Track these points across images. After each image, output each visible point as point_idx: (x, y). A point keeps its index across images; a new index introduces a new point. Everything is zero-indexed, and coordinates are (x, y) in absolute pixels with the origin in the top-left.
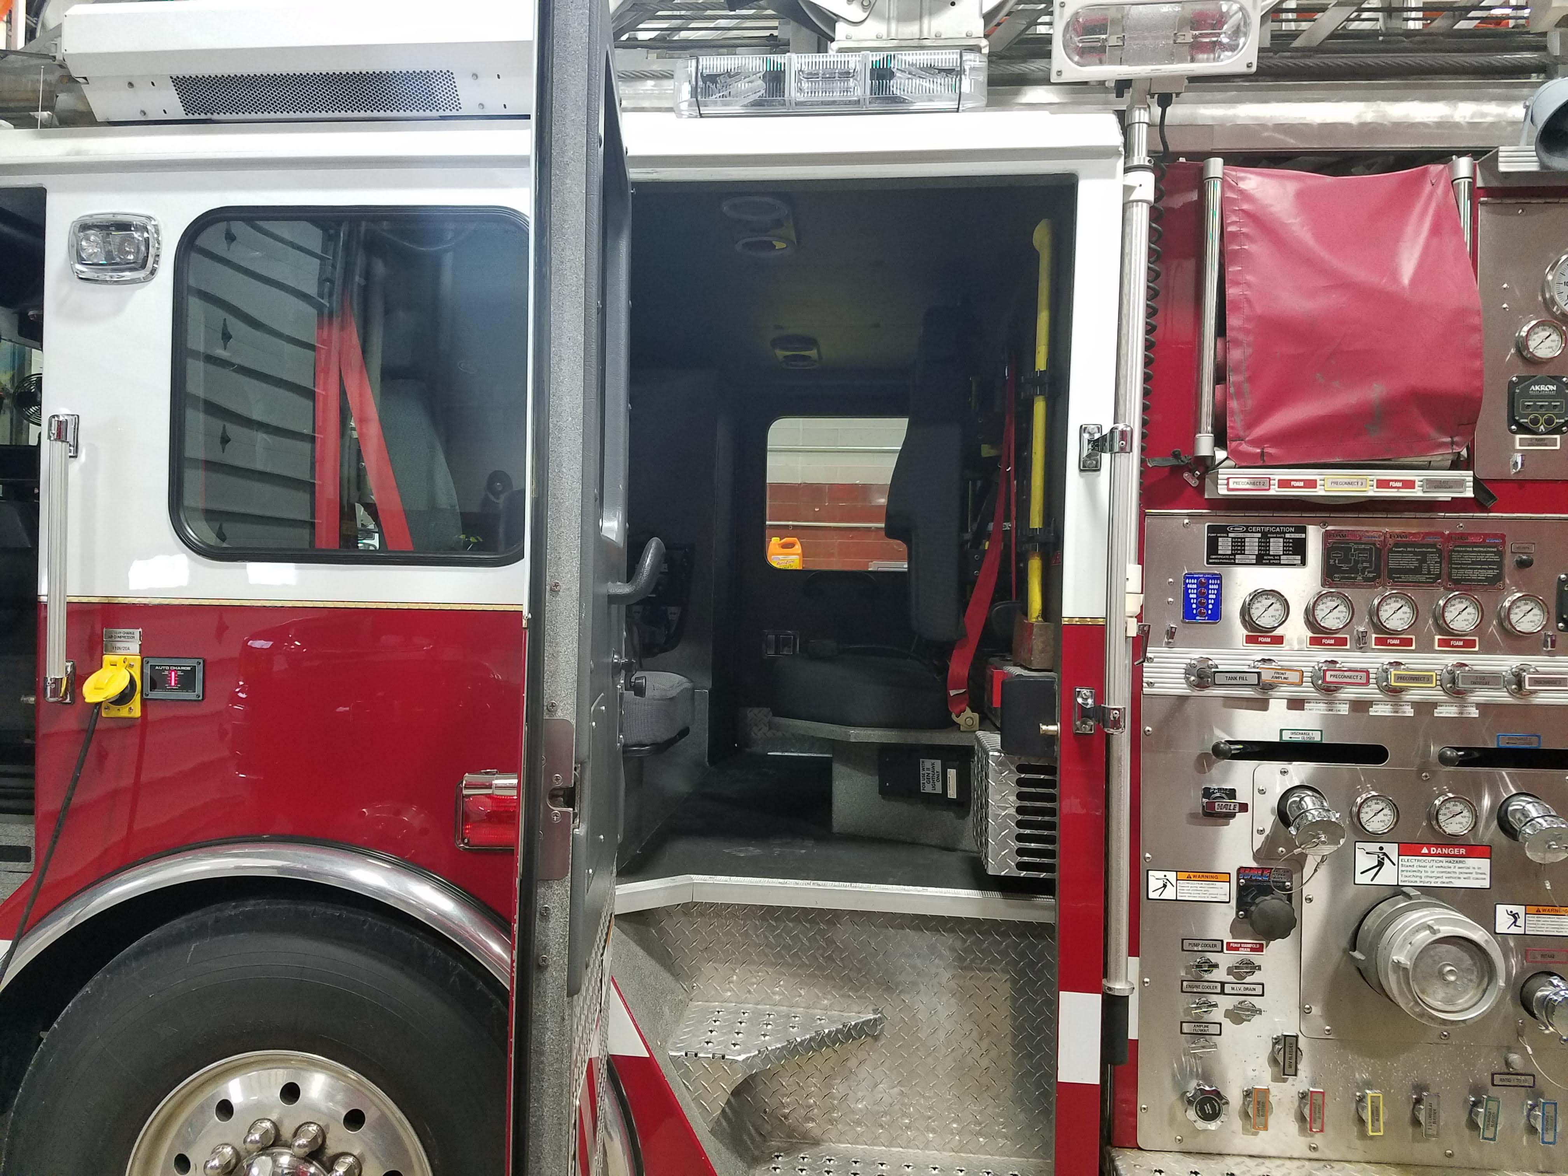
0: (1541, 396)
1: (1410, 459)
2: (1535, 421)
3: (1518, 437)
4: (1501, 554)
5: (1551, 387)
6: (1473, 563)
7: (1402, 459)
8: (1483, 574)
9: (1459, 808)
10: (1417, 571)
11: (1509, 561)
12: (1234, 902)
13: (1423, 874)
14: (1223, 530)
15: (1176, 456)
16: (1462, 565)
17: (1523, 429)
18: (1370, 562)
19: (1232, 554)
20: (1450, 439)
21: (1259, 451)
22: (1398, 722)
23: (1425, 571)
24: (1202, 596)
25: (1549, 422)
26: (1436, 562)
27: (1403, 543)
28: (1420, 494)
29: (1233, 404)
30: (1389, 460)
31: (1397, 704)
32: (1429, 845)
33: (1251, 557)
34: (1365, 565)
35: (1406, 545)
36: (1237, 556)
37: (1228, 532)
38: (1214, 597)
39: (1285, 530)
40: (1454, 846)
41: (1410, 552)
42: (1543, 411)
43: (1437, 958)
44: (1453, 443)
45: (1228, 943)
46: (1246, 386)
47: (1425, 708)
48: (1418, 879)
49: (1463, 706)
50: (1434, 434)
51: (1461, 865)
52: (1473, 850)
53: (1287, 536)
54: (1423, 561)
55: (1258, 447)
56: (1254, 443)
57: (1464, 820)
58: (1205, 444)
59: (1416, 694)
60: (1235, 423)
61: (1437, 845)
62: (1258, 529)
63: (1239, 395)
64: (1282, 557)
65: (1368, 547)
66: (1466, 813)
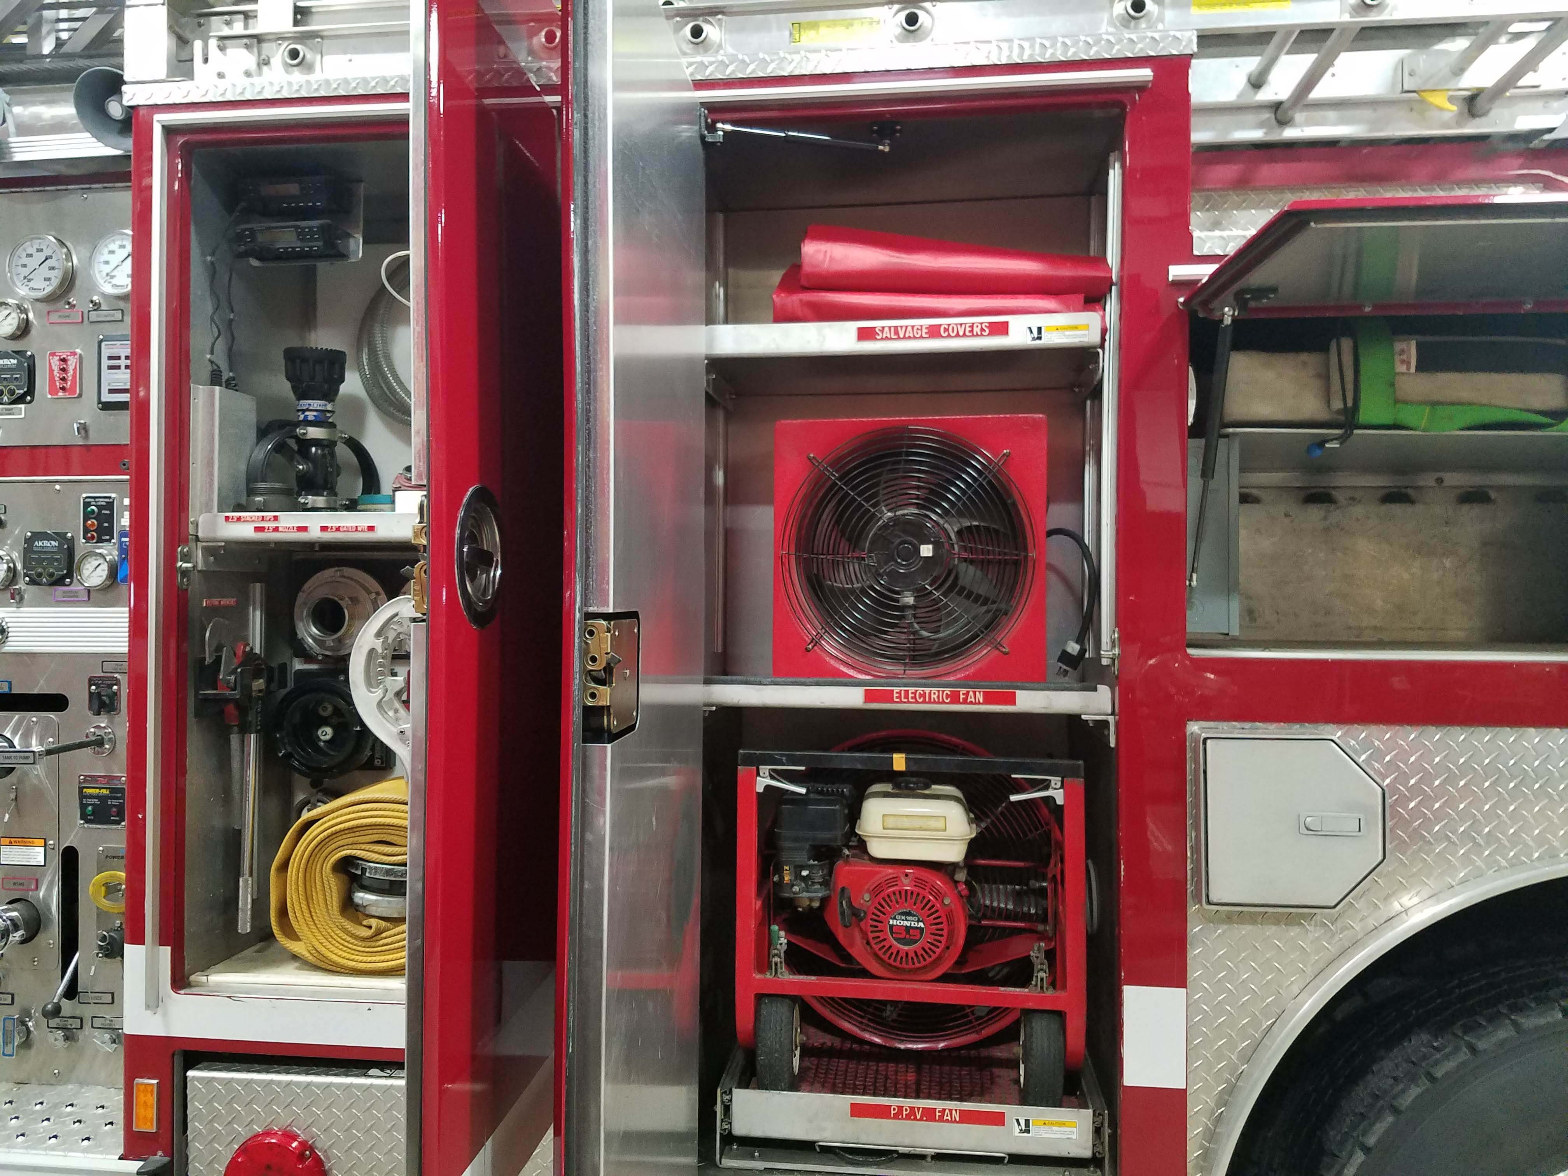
0: (4, 369)
5: (13, 361)
25: (12, 393)
42: (5, 383)
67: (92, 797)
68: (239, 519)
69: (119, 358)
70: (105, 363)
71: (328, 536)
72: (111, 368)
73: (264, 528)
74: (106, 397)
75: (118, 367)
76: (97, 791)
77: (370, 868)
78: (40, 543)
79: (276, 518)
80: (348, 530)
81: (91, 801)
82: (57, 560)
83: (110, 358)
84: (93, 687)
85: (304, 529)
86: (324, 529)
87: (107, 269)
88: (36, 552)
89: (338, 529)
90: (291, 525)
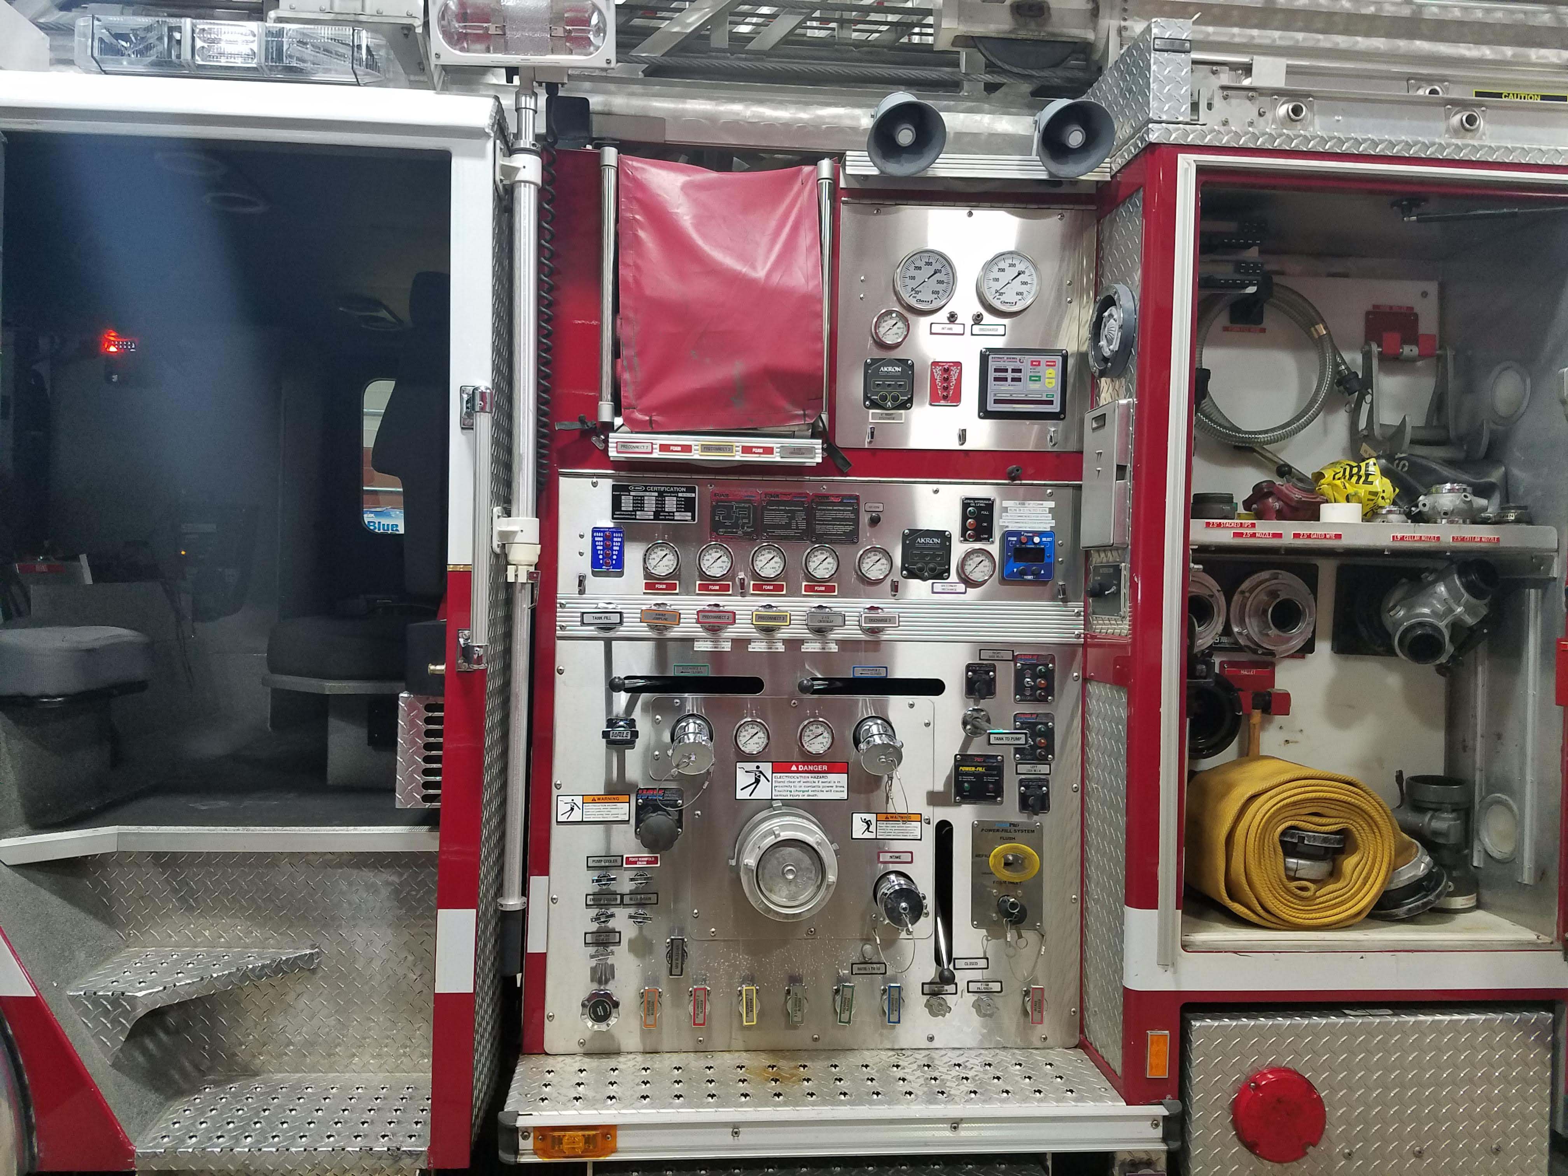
0: (888, 376)
1: (771, 429)
2: (884, 398)
3: (871, 411)
4: (857, 512)
5: (897, 369)
6: (834, 519)
7: (765, 429)
8: (840, 529)
9: (821, 730)
10: (788, 526)
11: (865, 519)
12: (633, 821)
13: (793, 789)
14: (626, 489)
15: (582, 421)
16: (825, 522)
17: (875, 405)
18: (749, 518)
19: (633, 511)
20: (802, 412)
21: (648, 418)
22: (772, 657)
23: (794, 526)
24: (608, 548)
25: (895, 398)
26: (803, 519)
27: (774, 501)
28: (778, 459)
29: (626, 376)
30: (756, 429)
31: (771, 641)
32: (797, 764)
33: (649, 513)
34: (744, 521)
35: (779, 503)
36: (638, 513)
37: (629, 491)
38: (617, 548)
39: (678, 489)
40: (818, 763)
41: (782, 510)
42: (889, 389)
43: (781, 860)
44: (805, 415)
45: (627, 858)
46: (636, 360)
47: (793, 644)
48: (789, 793)
49: (825, 643)
50: (788, 407)
51: (824, 780)
52: (834, 768)
53: (680, 495)
54: (791, 518)
55: (646, 415)
56: (643, 411)
57: (824, 741)
58: (605, 411)
59: (785, 633)
60: (628, 393)
61: (804, 763)
62: (656, 489)
63: (631, 368)
64: (676, 514)
65: (747, 505)
66: (826, 734)
67: (967, 774)
68: (1219, 525)
69: (1006, 371)
70: (992, 375)
71: (1299, 542)
72: (996, 379)
73: (1242, 533)
74: (991, 407)
75: (1006, 379)
76: (973, 769)
77: (1309, 836)
78: (923, 540)
79: (1253, 525)
80: (1318, 537)
81: (965, 778)
82: (939, 555)
83: (996, 370)
84: (970, 673)
85: (1279, 536)
86: (1296, 536)
87: (997, 286)
88: (918, 548)
89: (1309, 536)
90: (1267, 532)
